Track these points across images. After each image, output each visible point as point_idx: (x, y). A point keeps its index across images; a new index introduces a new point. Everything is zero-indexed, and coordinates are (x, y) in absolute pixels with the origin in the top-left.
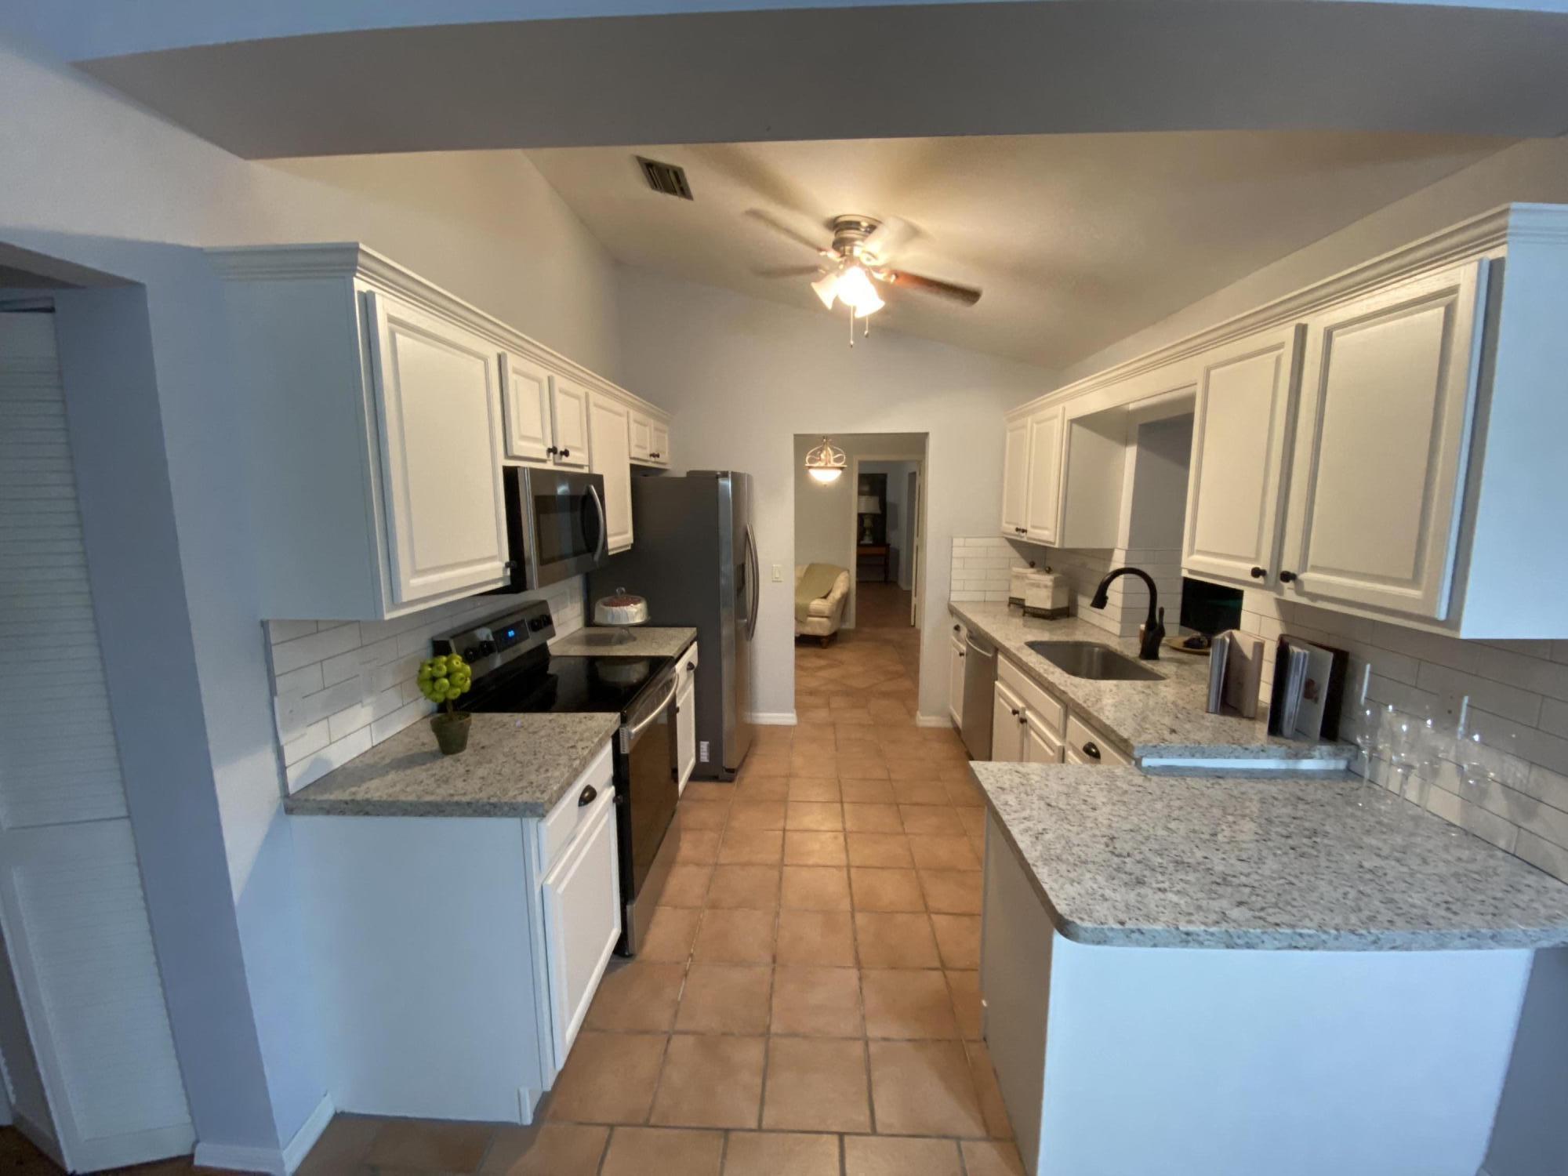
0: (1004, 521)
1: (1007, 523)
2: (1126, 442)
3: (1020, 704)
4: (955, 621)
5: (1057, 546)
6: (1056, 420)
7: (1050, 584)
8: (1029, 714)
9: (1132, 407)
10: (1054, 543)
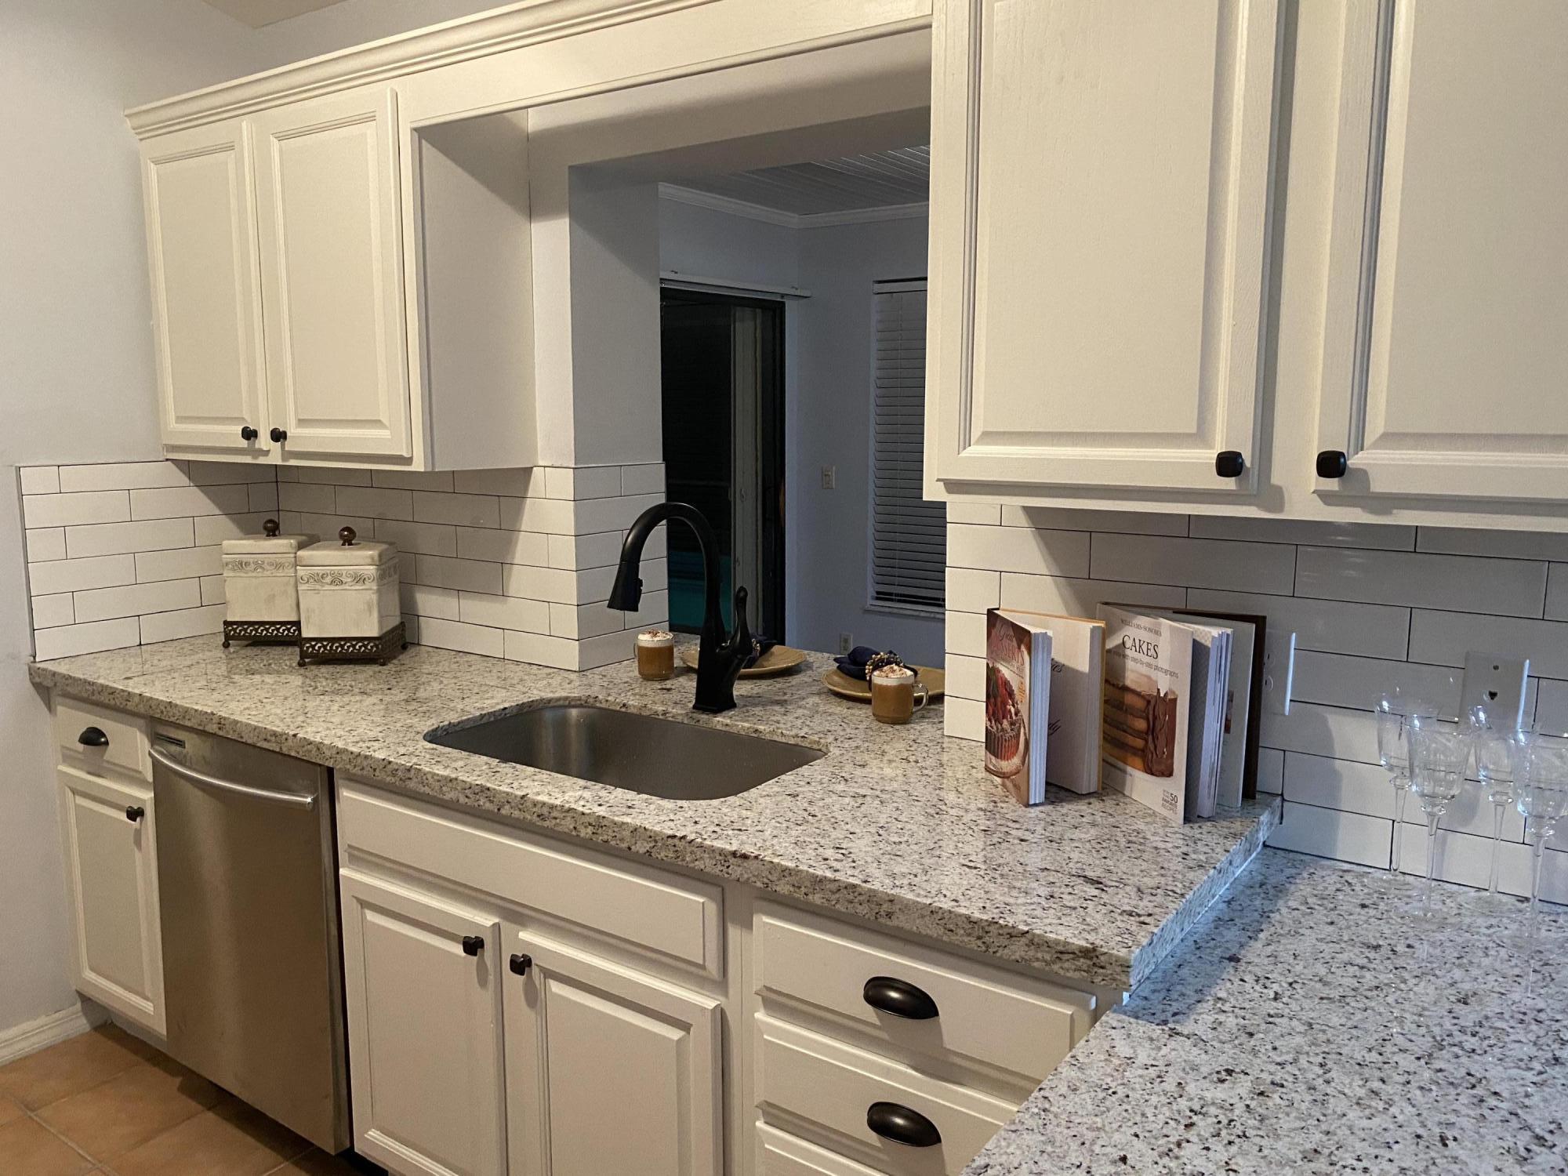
0: (172, 416)
1: (180, 419)
2: (533, 207)
3: (483, 920)
4: (77, 720)
5: (418, 466)
6: (369, 129)
7: (371, 570)
8: (531, 939)
9: (534, 122)
10: (408, 461)
